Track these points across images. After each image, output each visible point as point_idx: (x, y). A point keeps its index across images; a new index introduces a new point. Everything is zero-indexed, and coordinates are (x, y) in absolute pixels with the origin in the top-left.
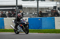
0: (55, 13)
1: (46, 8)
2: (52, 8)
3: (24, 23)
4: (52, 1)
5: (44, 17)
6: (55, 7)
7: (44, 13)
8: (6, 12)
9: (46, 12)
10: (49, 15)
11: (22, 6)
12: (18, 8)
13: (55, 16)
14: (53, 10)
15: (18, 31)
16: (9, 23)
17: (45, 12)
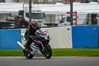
0: (21, 23)
1: (6, 14)
2: (17, 14)
4: (17, 2)
5: (3, 29)
6: (21, 13)
7: (4, 23)
9: (7, 20)
10: (11, 26)
13: (22, 28)
14: (18, 18)
15: (32, 53)
17: (5, 21)
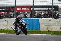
8: (42, 13)
11: (58, 6)
12: (54, 8)
15: (18, 32)
16: (45, 24)
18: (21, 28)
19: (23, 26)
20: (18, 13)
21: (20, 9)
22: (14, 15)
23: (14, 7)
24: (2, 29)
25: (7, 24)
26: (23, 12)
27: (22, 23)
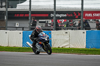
3: (44, 40)
15: (38, 50)
18: (42, 45)
19: (44, 42)
20: (86, 21)
21: (90, 15)
22: (80, 24)
23: (80, 12)
24: (61, 47)
25: (68, 39)
26: (95, 20)
27: (43, 37)
